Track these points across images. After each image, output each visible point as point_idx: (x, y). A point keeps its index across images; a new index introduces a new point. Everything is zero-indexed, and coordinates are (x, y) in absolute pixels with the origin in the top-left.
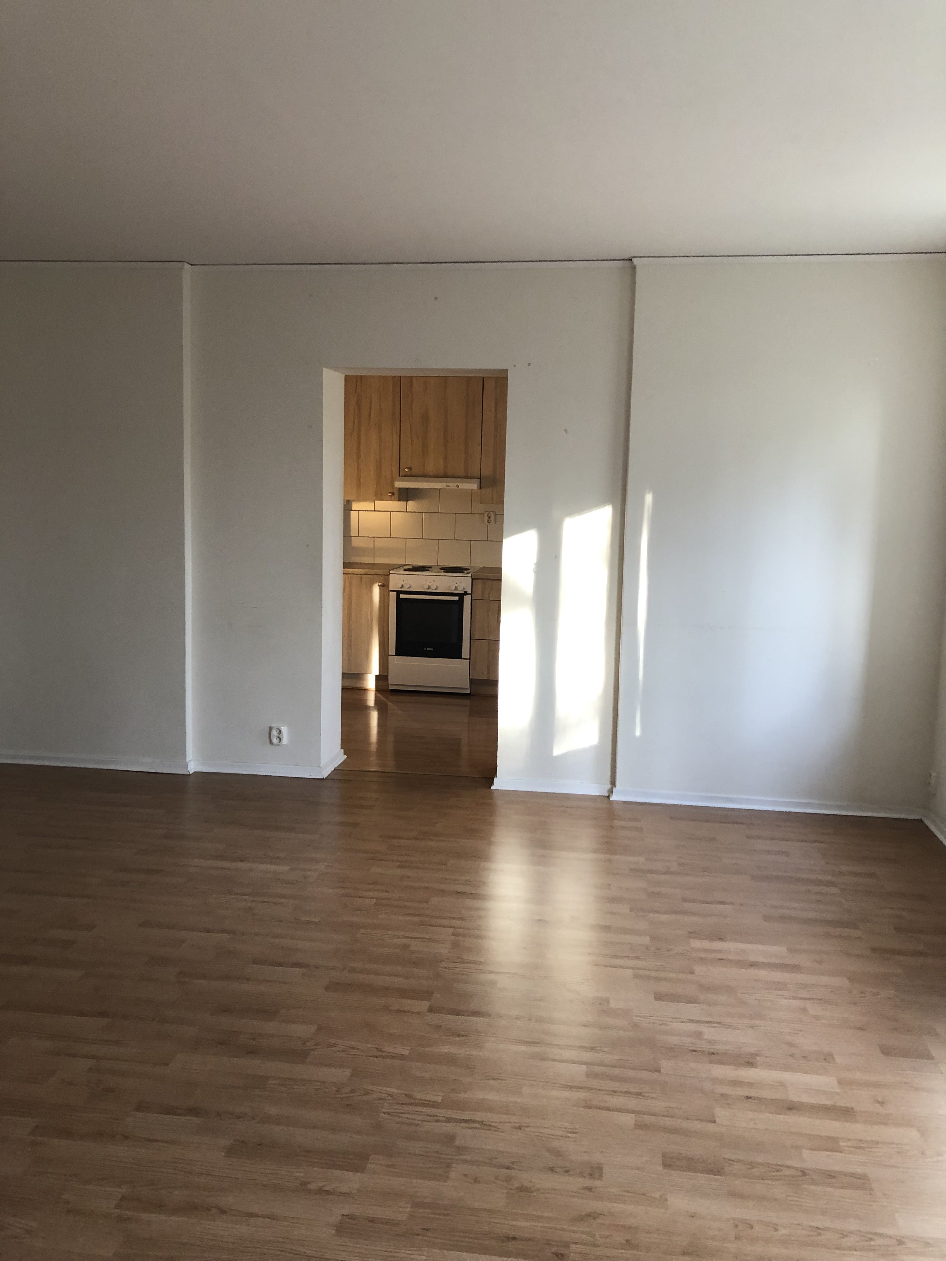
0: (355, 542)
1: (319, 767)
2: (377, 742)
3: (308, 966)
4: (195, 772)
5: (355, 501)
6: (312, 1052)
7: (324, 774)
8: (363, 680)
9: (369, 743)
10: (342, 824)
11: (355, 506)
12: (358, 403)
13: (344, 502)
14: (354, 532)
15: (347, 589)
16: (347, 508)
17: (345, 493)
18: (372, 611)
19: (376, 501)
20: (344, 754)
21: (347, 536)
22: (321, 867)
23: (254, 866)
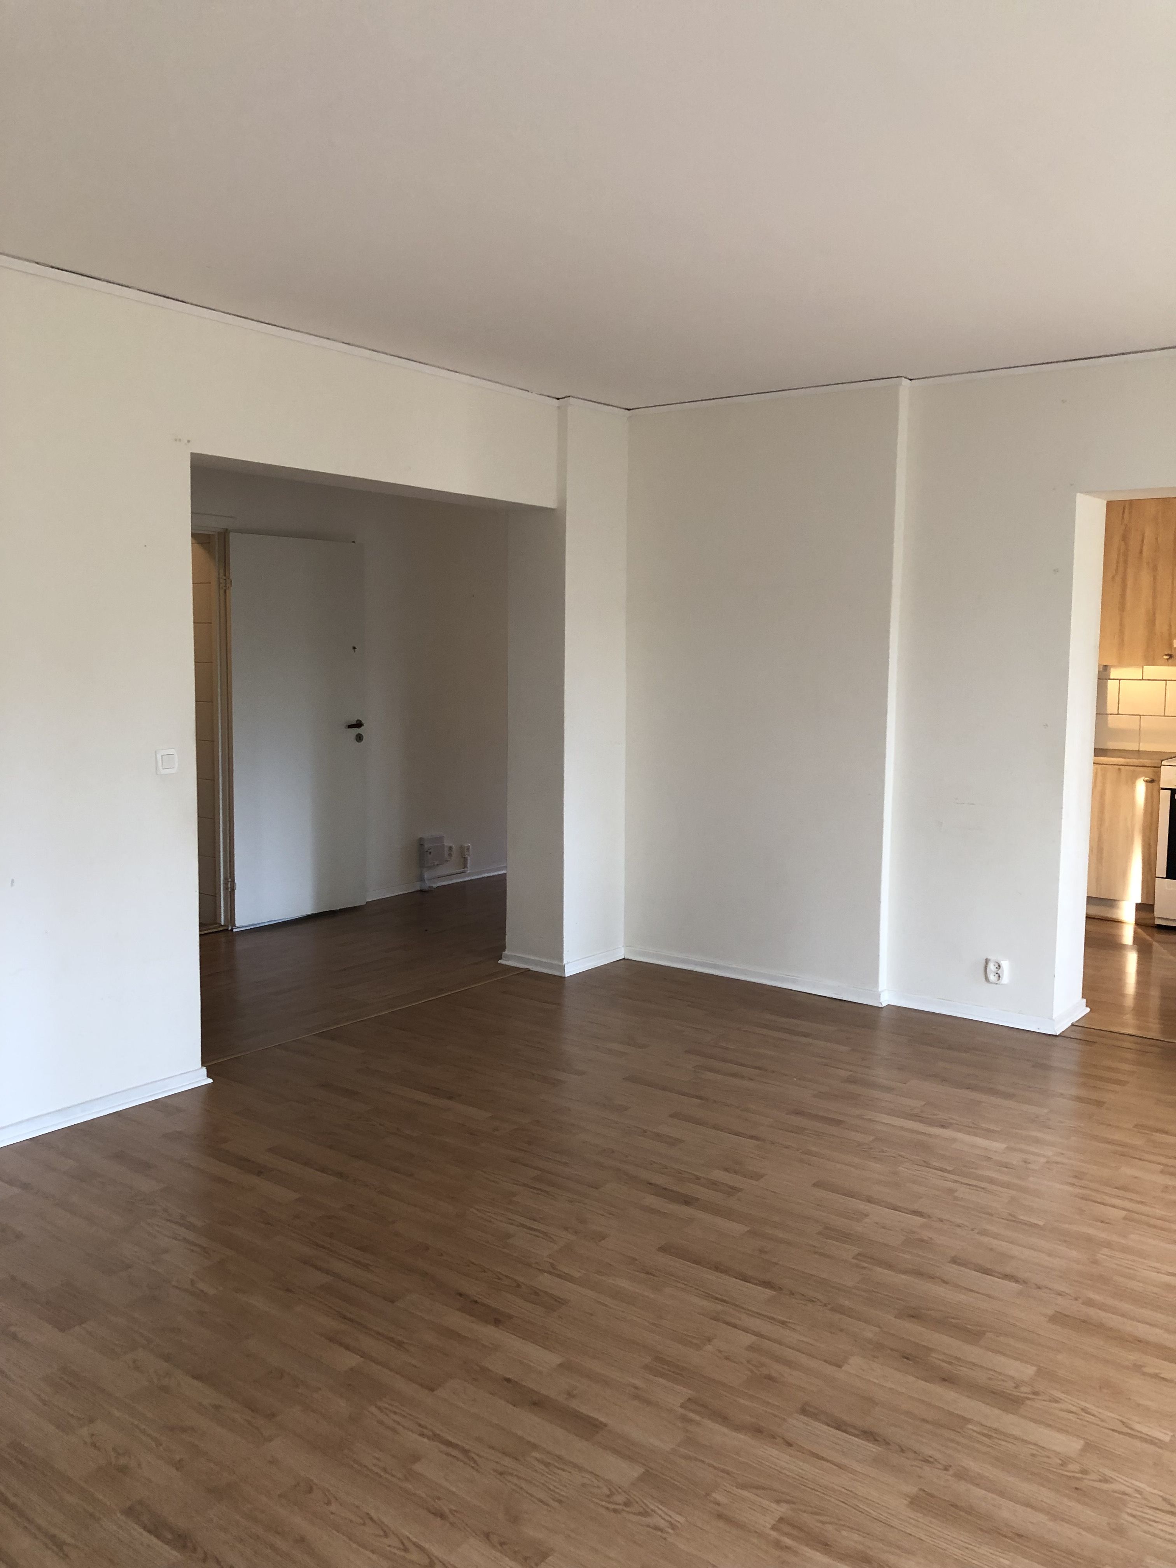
0: (1113, 722)
1: (1051, 1018)
2: (1134, 995)
3: (1025, 1282)
4: (888, 1005)
5: (1114, 666)
6: (1028, 1402)
7: (1058, 1029)
8: (1118, 908)
9: (1123, 995)
10: (1080, 1099)
11: (1114, 673)
12: (1125, 538)
13: (1099, 668)
14: (1111, 707)
15: (1099, 785)
16: (1103, 676)
17: (1101, 656)
18: (1133, 815)
19: (1144, 666)
20: (1087, 1006)
21: (1101, 713)
22: (1050, 1152)
23: (960, 1135)
